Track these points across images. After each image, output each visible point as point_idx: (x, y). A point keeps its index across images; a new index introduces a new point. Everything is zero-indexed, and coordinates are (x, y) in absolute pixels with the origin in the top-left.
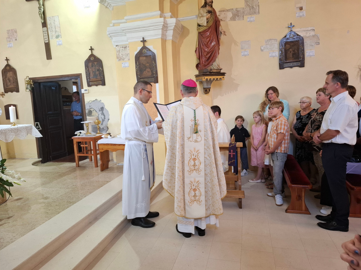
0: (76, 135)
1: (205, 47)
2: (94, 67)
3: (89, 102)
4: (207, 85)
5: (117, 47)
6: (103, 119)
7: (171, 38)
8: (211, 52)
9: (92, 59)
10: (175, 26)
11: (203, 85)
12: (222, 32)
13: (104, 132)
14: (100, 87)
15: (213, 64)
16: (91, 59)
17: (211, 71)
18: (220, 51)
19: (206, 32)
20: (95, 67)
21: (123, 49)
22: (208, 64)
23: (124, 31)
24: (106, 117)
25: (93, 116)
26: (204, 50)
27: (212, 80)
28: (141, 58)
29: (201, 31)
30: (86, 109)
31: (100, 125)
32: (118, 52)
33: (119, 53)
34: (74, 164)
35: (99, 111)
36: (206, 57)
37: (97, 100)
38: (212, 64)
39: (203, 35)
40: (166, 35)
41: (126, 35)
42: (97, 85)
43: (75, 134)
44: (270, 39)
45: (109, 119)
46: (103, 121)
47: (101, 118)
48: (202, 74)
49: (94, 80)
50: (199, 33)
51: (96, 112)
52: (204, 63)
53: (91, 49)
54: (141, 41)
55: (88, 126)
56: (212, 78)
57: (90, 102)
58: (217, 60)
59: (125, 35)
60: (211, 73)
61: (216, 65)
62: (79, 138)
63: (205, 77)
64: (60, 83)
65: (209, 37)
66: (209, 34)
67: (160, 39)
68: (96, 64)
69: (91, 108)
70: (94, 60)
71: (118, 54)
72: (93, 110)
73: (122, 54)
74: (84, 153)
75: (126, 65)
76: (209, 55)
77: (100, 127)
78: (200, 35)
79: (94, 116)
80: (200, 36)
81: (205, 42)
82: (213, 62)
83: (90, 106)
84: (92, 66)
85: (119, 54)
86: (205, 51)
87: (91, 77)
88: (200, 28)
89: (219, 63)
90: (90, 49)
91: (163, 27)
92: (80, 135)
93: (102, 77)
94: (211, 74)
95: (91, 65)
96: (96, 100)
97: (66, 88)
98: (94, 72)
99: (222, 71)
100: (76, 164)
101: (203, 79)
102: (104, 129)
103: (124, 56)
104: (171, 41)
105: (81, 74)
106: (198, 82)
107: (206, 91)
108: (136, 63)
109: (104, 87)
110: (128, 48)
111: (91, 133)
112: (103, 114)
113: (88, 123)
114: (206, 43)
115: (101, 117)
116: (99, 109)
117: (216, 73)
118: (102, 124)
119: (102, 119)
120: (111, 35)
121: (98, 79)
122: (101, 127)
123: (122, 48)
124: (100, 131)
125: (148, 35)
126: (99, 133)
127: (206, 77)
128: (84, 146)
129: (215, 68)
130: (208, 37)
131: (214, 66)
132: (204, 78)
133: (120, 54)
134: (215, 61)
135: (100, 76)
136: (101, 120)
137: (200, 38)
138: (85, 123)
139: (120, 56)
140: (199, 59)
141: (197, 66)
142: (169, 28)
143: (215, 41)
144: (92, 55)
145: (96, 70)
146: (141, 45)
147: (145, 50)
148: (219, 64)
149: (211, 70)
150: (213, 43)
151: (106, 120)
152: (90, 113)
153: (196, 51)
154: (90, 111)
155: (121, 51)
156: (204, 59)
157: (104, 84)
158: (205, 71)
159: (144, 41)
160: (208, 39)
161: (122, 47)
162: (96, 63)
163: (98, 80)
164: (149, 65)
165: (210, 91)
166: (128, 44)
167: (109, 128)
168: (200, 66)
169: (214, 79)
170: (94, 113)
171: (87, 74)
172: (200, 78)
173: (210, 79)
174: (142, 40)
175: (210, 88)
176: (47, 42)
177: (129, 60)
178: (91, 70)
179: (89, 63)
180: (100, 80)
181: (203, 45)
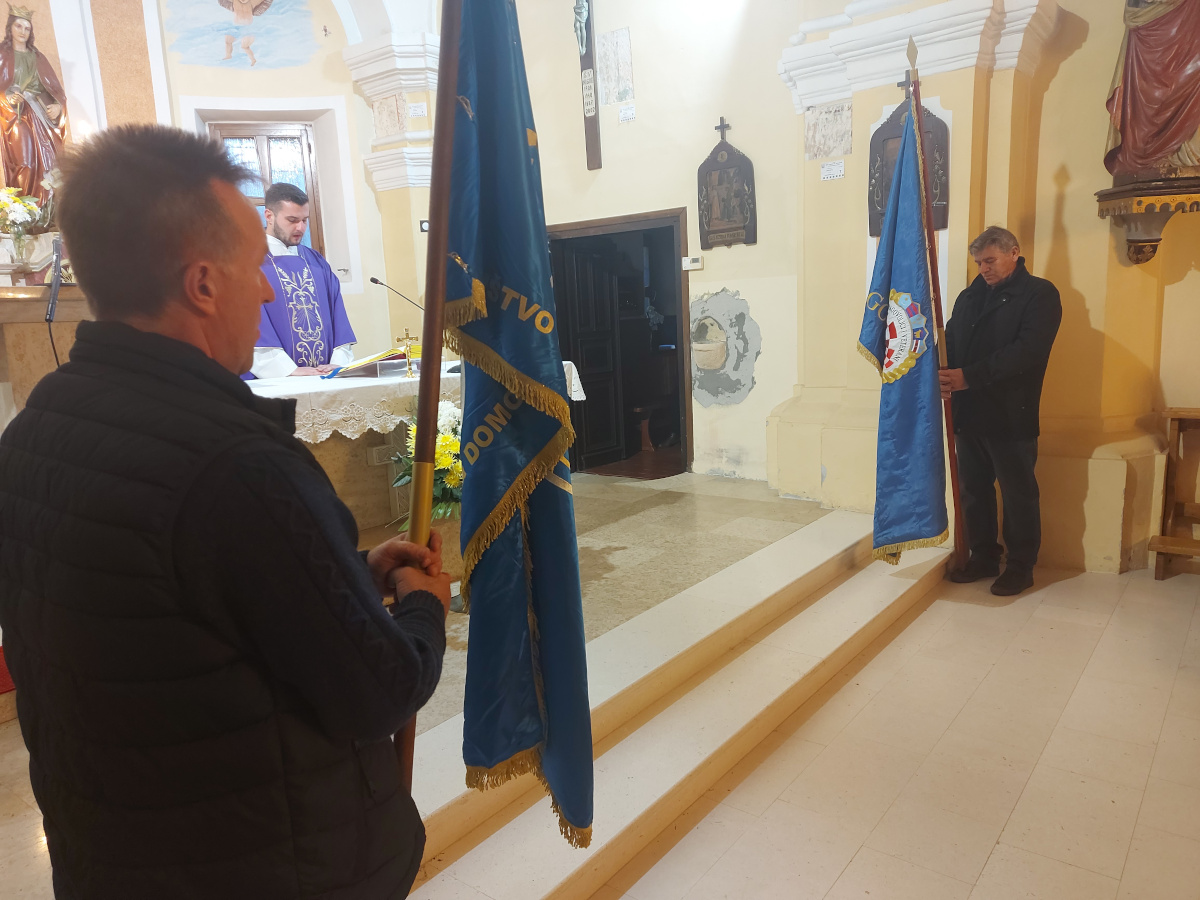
1: (1151, 83)
2: (725, 185)
3: (702, 297)
4: (1147, 230)
5: (810, 112)
7: (1014, 61)
8: (1179, 103)
9: (724, 156)
10: (1035, 16)
11: (1129, 230)
13: (741, 392)
14: (740, 249)
15: (1179, 148)
16: (719, 159)
17: (1173, 176)
19: (1161, 26)
20: (728, 183)
21: (830, 116)
23: (840, 56)
24: (750, 346)
25: (709, 342)
26: (1147, 95)
27: (1172, 209)
28: (893, 144)
29: (1140, 24)
30: (692, 319)
32: (812, 128)
33: (815, 132)
35: (731, 326)
36: (1153, 124)
37: (727, 291)
38: (1175, 147)
39: (1148, 39)
40: (993, 53)
41: (846, 69)
42: (729, 244)
45: (758, 353)
46: (741, 357)
49: (721, 227)
50: (1133, 32)
51: (720, 327)
52: (1141, 145)
53: (723, 127)
54: (899, 85)
56: (1173, 200)
57: (706, 297)
59: (843, 67)
60: (1168, 184)
63: (1142, 198)
65: (1175, 44)
66: (1174, 30)
67: (973, 71)
69: (706, 318)
70: (727, 161)
71: (810, 137)
72: (712, 321)
73: (823, 136)
75: (836, 171)
76: (1168, 114)
77: (728, 378)
78: (1134, 39)
79: (713, 341)
80: (1133, 43)
81: (1153, 66)
82: (1183, 141)
83: (703, 312)
84: (720, 183)
85: (814, 137)
86: (1150, 100)
87: (713, 219)
88: (1136, 13)
90: (716, 128)
91: (985, 25)
93: (749, 215)
94: (1171, 185)
95: (717, 179)
96: (723, 290)
98: (723, 200)
101: (1135, 206)
102: (743, 382)
103: (831, 143)
104: (1012, 72)
105: (684, 209)
106: (1108, 218)
107: (1139, 251)
108: (873, 161)
109: (751, 248)
110: (846, 113)
112: (741, 336)
114: (1159, 69)
115: (735, 345)
116: (731, 320)
119: (738, 353)
120: (792, 73)
121: (735, 222)
123: (827, 116)
125: (925, 61)
127: (1147, 200)
130: (1170, 45)
131: (1187, 156)
132: (1139, 203)
133: (818, 137)
135: (742, 213)
137: (1133, 53)
139: (817, 144)
140: (1123, 130)
142: (1009, 27)
144: (723, 146)
145: (732, 194)
146: (898, 98)
149: (1173, 170)
150: (1189, 66)
151: (750, 354)
152: (703, 331)
153: (1109, 103)
154: (704, 325)
155: (820, 127)
156: (1142, 132)
157: (751, 238)
160: (1171, 53)
161: (826, 110)
162: (732, 172)
163: (734, 226)
165: (1154, 251)
166: (850, 98)
168: (1121, 158)
169: (1181, 207)
170: (712, 332)
171: (702, 207)
172: (1122, 203)
173: (1165, 207)
174: (903, 79)
175: (1158, 240)
176: (592, 114)
177: (849, 151)
178: (715, 193)
179: (711, 175)
180: (742, 225)
181: (1144, 77)
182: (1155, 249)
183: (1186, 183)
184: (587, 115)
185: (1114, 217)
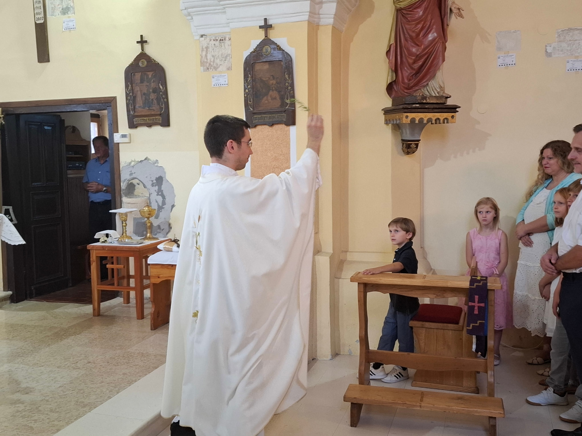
0: (98, 240)
1: (410, 43)
2: (145, 83)
3: (130, 163)
4: (412, 134)
5: (203, 39)
6: (161, 205)
7: (331, 21)
8: (426, 56)
9: (143, 64)
11: (402, 134)
12: (453, 8)
13: (161, 235)
14: (158, 130)
15: (428, 84)
16: (140, 64)
17: (425, 101)
18: (446, 54)
19: (415, 9)
20: (148, 82)
21: (217, 43)
22: (416, 85)
23: (221, 3)
24: (167, 201)
25: (137, 196)
26: (408, 50)
27: (425, 122)
28: (258, 67)
29: (402, 6)
30: (122, 179)
31: (152, 219)
32: (205, 50)
33: (207, 53)
34: (88, 309)
35: (153, 185)
36: (412, 68)
37: (149, 159)
38: (425, 84)
39: (407, 16)
40: (319, 14)
41: (225, 12)
42: (150, 126)
43: (95, 237)
44: (570, 29)
45: (173, 206)
46: (160, 208)
47: (157, 202)
48: (401, 107)
49: (143, 114)
50: (399, 11)
51: (145, 187)
52: (406, 81)
53: (142, 42)
54: (261, 27)
55: (126, 221)
56: (426, 116)
57: (133, 164)
58: (439, 74)
59: (224, 10)
60: (421, 106)
61: (437, 86)
62: (103, 248)
63: (408, 114)
64: (63, 116)
65: (422, 21)
66: (421, 13)
67: (306, 23)
68: (152, 76)
69: (133, 179)
70: (146, 66)
71: (204, 56)
72: (138, 182)
73: (213, 56)
74: (113, 284)
75: (222, 81)
76: (420, 63)
77: (151, 224)
78: (400, 16)
79: (139, 196)
80: (399, 17)
81: (411, 33)
82: (429, 80)
83: (131, 174)
84: (142, 81)
85: (206, 56)
86: (411, 54)
87: (137, 106)
89: (444, 83)
90: (138, 42)
92: (106, 241)
93: (163, 106)
94: (424, 106)
95: (139, 78)
96: (146, 159)
97: (74, 129)
98: (144, 94)
99: (450, 102)
100: (94, 310)
101: (404, 118)
102: (162, 227)
103: (218, 61)
104: (331, 27)
105: (115, 98)
106: (390, 125)
107: (409, 146)
108: (246, 77)
109: (166, 129)
110: (227, 42)
111: (130, 238)
112: (160, 193)
113: (126, 214)
114: (414, 35)
115: (156, 199)
116: (152, 181)
117: (435, 106)
118: (157, 217)
119: (158, 205)
120: (190, 10)
121: (154, 110)
122: (155, 222)
123: (214, 42)
124: (151, 233)
125: (276, 14)
126: (150, 238)
127: (411, 115)
128: (115, 266)
129: (434, 95)
130: (419, 20)
131: (432, 89)
132: (407, 117)
133: (209, 56)
134: (433, 76)
135: (158, 104)
136: (154, 206)
137: (399, 24)
138: (120, 213)
139: (209, 61)
140: (396, 71)
141: (390, 88)
143: (436, 31)
144: (143, 56)
145: (151, 90)
146: (260, 36)
147: (268, 48)
148: (442, 86)
149: (424, 98)
150: (430, 35)
151: (167, 207)
152: (131, 188)
153: (388, 53)
154: (132, 184)
155: (210, 49)
156: (406, 72)
157: (166, 123)
158: (409, 100)
159: (267, 27)
160: (420, 26)
161: (214, 38)
162: (150, 74)
163: (153, 113)
164: (277, 83)
165: (417, 147)
166: (230, 32)
167: (173, 226)
168: (395, 88)
169: (430, 120)
170: (139, 189)
171: (129, 98)
172: (397, 116)
173: (421, 120)
174: (262, 23)
175: (419, 141)
176: (42, 21)
177: (229, 69)
178: (138, 89)
179: (134, 75)
180: (159, 113)
181: (406, 40)
182: (417, 145)
183: (432, 106)
184: (38, 22)
185: (393, 124)
